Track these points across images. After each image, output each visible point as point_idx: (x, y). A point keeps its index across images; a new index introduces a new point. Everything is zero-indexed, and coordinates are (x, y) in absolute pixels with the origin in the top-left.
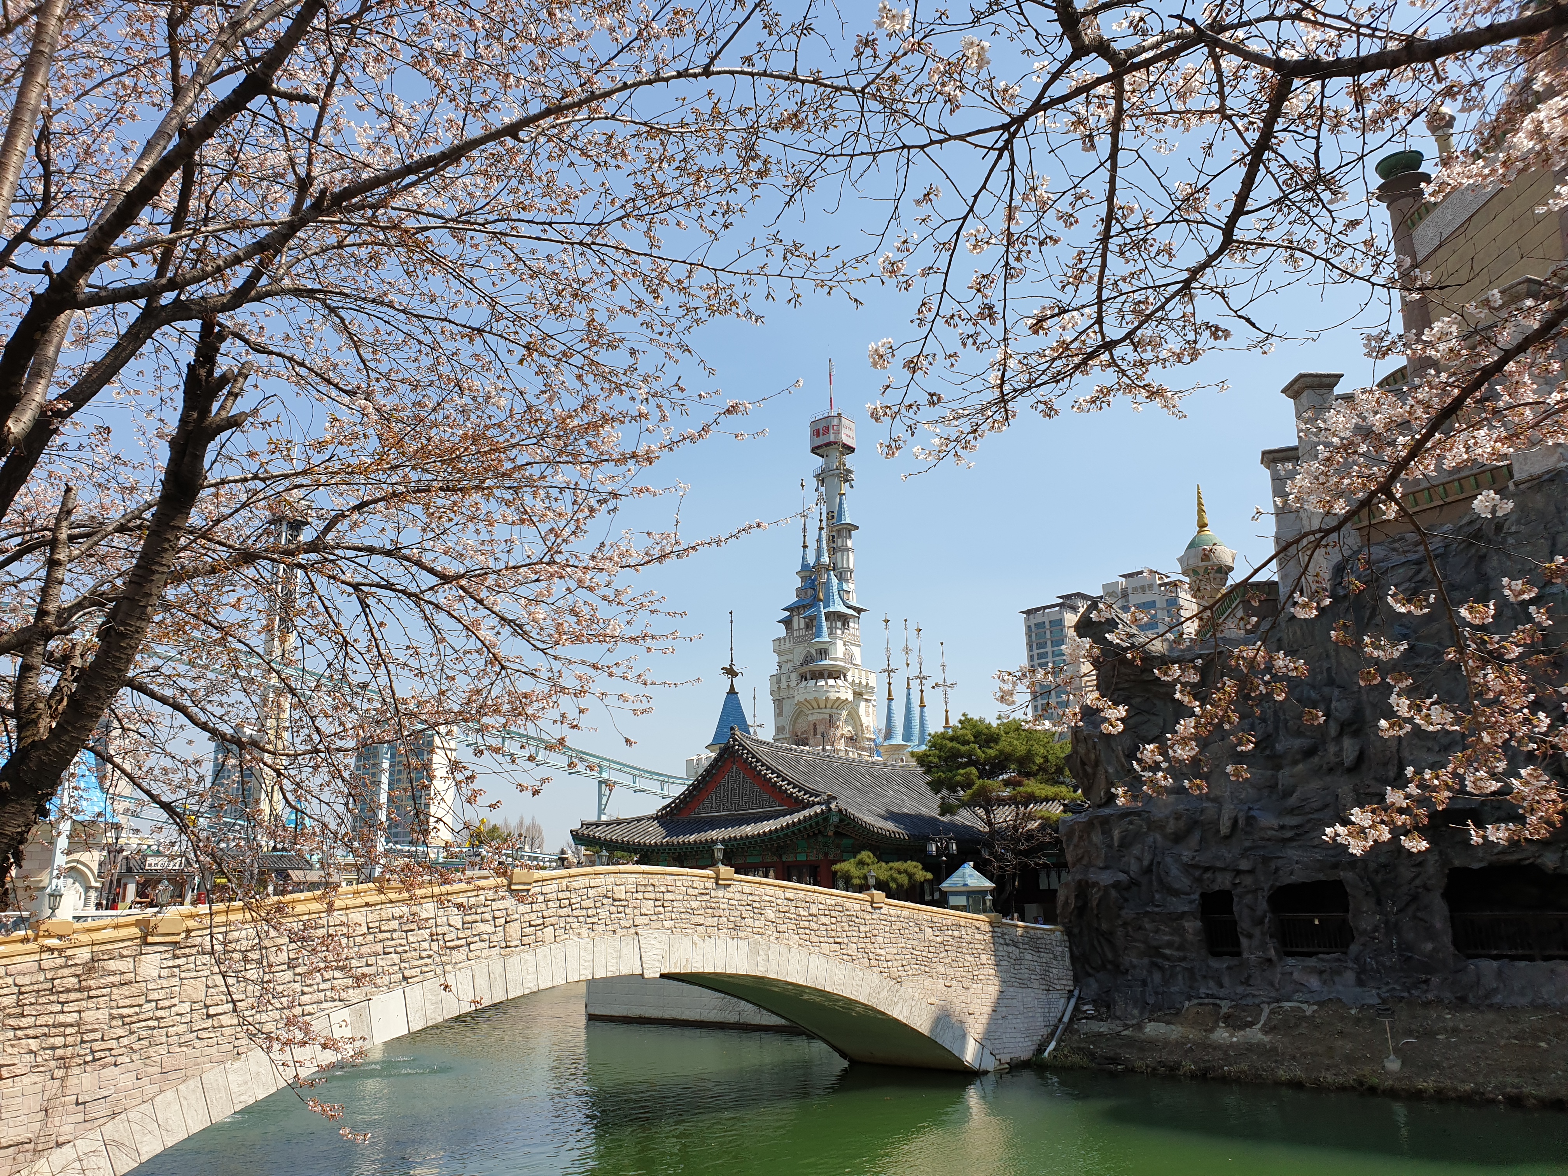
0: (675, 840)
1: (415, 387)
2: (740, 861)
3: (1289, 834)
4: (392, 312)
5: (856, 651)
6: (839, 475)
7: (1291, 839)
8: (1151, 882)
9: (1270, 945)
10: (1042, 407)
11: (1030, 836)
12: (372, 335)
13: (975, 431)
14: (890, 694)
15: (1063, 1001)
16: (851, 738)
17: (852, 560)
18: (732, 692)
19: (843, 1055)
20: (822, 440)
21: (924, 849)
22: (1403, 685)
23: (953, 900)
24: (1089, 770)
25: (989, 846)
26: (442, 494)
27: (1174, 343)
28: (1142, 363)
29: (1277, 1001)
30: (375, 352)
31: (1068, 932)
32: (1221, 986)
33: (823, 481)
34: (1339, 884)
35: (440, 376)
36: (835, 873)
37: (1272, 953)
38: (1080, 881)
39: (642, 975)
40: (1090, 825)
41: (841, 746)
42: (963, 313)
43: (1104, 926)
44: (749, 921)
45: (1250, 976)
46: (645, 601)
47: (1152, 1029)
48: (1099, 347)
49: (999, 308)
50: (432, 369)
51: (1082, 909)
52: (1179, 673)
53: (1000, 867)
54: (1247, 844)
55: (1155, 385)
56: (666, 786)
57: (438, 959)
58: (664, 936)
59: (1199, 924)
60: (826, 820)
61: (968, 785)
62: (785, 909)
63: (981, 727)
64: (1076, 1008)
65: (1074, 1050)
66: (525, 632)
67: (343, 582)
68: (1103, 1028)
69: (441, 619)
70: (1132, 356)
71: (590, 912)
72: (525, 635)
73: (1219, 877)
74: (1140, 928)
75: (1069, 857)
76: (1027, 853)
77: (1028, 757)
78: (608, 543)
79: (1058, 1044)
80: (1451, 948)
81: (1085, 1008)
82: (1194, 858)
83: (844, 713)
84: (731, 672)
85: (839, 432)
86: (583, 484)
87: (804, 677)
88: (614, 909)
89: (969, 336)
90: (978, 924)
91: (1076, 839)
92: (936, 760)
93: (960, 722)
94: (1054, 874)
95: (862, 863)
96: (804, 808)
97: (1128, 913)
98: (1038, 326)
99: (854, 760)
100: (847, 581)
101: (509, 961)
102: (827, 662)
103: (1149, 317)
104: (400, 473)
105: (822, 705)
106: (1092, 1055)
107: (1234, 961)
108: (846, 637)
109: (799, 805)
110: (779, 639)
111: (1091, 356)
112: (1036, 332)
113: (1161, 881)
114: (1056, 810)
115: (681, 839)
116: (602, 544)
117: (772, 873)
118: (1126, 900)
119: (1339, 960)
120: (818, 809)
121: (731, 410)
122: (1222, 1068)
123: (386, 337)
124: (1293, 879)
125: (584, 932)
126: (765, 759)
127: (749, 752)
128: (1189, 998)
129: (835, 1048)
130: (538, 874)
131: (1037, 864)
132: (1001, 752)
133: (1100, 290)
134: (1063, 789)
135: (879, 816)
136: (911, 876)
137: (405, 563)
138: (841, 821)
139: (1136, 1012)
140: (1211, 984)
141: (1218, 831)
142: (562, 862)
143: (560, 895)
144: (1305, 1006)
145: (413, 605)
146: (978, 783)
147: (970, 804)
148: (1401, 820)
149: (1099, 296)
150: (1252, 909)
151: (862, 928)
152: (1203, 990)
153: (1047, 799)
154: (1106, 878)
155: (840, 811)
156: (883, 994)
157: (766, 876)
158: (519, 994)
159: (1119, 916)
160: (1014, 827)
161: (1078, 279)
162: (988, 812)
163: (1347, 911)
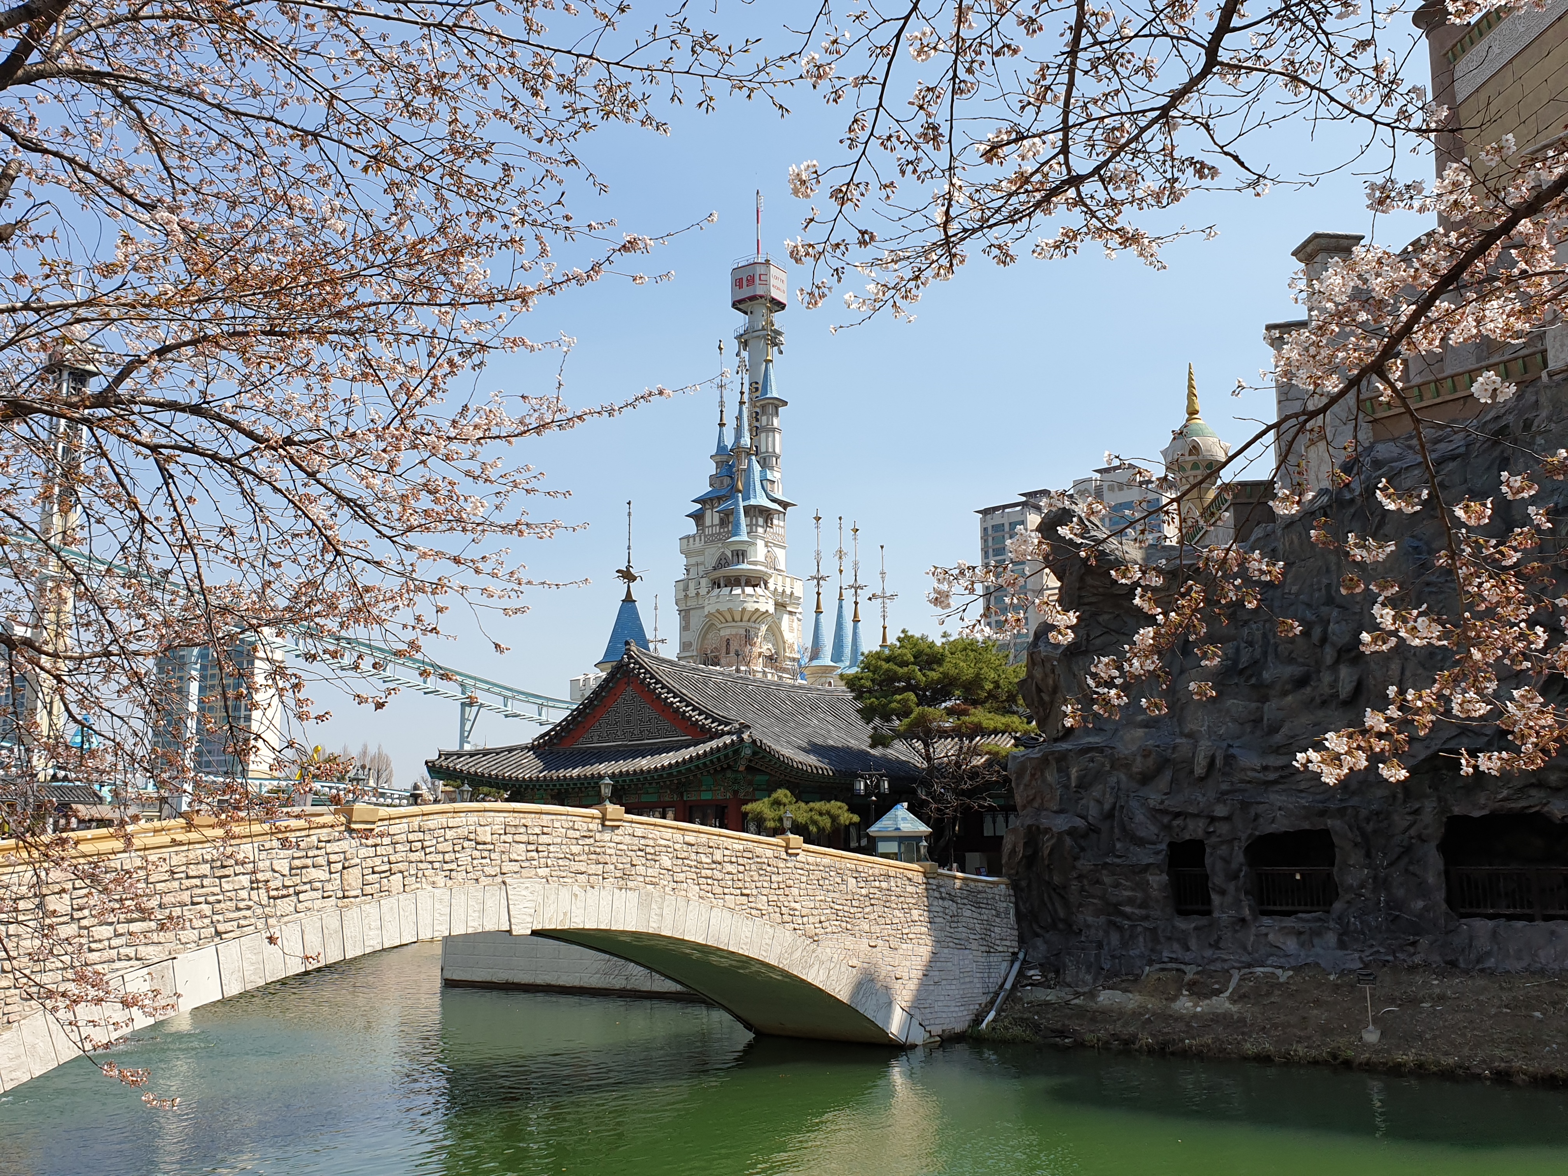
0: (554, 774)
1: (233, 204)
2: (633, 799)
3: (1272, 776)
4: (203, 106)
5: (780, 553)
6: (765, 337)
7: (1275, 782)
8: (1112, 827)
9: (1245, 903)
10: (995, 251)
11: (974, 773)
12: (177, 135)
13: (917, 278)
14: (818, 607)
15: (1005, 965)
16: (770, 658)
17: (777, 443)
18: (629, 600)
19: (748, 1026)
20: (746, 292)
21: (851, 788)
22: (1388, 593)
23: (882, 847)
24: (1046, 698)
25: (926, 784)
26: (266, 340)
27: (1152, 181)
28: (1113, 203)
29: (1249, 966)
30: (182, 157)
31: (1015, 886)
32: (1188, 949)
33: (746, 344)
34: (1326, 833)
35: (265, 191)
36: (746, 814)
37: (1247, 912)
38: (1030, 827)
39: (509, 932)
40: (1044, 761)
41: (758, 666)
42: (902, 132)
43: (1057, 879)
44: (641, 869)
45: (1220, 938)
46: (518, 478)
47: (1106, 998)
48: (1063, 182)
49: (944, 129)
50: (255, 181)
51: (1031, 859)
52: (1139, 575)
53: (938, 809)
54: (1224, 787)
55: (1130, 230)
56: (544, 710)
57: (259, 911)
58: (538, 886)
59: (1165, 877)
60: (737, 752)
61: (904, 713)
62: (686, 854)
63: (922, 646)
64: (1021, 973)
65: (1016, 1022)
66: (369, 516)
67: (138, 443)
68: (1051, 996)
69: (263, 493)
70: (1102, 196)
71: (447, 857)
72: (370, 520)
73: (1191, 824)
74: (1098, 882)
75: (1019, 799)
76: (970, 793)
77: (976, 682)
78: (472, 407)
79: (998, 1014)
80: (1444, 906)
81: (1031, 973)
82: (1162, 802)
83: (764, 628)
84: (627, 575)
85: (766, 283)
86: (442, 332)
87: (716, 584)
88: (477, 854)
89: (909, 162)
90: (910, 874)
91: (1027, 777)
92: (868, 684)
93: (899, 639)
94: (1000, 819)
95: (777, 803)
96: (712, 739)
97: (1084, 864)
98: (991, 153)
99: (773, 683)
100: (772, 468)
101: (348, 914)
102: (745, 566)
103: (1122, 148)
104: (212, 308)
105: (737, 618)
106: (1037, 1028)
107: (1203, 921)
108: (769, 537)
109: (707, 735)
110: (688, 537)
111: (1055, 191)
112: (989, 161)
113: (1123, 828)
114: (1006, 743)
115: (562, 773)
116: (465, 408)
117: (670, 814)
118: (1083, 849)
119: (1320, 920)
120: (727, 739)
121: (628, 247)
122: (1183, 1041)
123: (196, 139)
124: (1273, 828)
125: (440, 880)
126: (666, 680)
127: (647, 671)
128: (1150, 963)
129: (739, 1018)
130: (383, 812)
131: (980, 806)
132: (945, 675)
133: (1066, 113)
134: (1015, 718)
135: (800, 748)
136: (834, 818)
137: (219, 424)
138: (755, 753)
139: (1089, 978)
140: (1176, 946)
141: (1192, 772)
142: (415, 798)
143: (411, 837)
144: (1279, 972)
145: (227, 477)
146: (917, 710)
147: (907, 735)
148: (1379, 746)
149: (1065, 120)
150: (1227, 861)
151: (774, 878)
152: (1166, 954)
153: (995, 732)
154: (1060, 823)
155: (754, 742)
156: (797, 954)
157: (664, 817)
158: (359, 953)
159: (1074, 868)
160: (957, 762)
161: (1041, 98)
162: (926, 745)
163: (1333, 865)
